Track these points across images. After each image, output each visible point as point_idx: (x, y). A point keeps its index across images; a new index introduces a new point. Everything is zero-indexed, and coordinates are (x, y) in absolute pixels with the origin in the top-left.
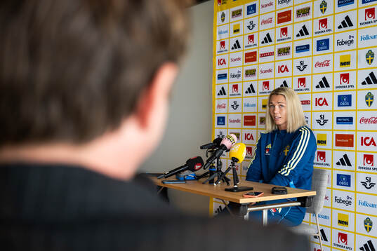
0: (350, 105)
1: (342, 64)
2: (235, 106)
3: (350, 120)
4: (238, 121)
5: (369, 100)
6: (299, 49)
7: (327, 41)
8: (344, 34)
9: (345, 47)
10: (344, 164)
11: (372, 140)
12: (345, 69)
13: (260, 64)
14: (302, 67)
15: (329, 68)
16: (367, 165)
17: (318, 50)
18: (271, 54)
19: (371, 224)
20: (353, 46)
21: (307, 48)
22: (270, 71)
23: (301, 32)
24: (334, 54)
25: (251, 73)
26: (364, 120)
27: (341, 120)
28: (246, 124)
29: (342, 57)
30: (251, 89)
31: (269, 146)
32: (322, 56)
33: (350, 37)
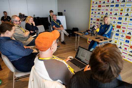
0: (121, 20)
1: (121, 11)
2: (95, 16)
3: (121, 23)
4: (95, 20)
5: (126, 19)
6: (111, 6)
7: (118, 5)
8: (123, 4)
9: (122, 7)
10: (118, 31)
11: (125, 28)
12: (121, 12)
13: (102, 8)
14: (111, 10)
15: (118, 11)
16: (123, 32)
17: (116, 7)
18: (104, 6)
19: (121, 44)
20: (124, 7)
21: (113, 6)
22: (104, 10)
23: (112, 2)
24: (119, 8)
25: (99, 10)
26: (124, 23)
27: (118, 23)
28: (97, 21)
29: (121, 9)
30: (99, 13)
31: (103, 27)
32: (117, 8)
33: (124, 5)
